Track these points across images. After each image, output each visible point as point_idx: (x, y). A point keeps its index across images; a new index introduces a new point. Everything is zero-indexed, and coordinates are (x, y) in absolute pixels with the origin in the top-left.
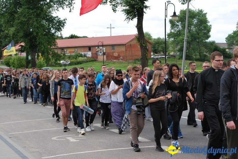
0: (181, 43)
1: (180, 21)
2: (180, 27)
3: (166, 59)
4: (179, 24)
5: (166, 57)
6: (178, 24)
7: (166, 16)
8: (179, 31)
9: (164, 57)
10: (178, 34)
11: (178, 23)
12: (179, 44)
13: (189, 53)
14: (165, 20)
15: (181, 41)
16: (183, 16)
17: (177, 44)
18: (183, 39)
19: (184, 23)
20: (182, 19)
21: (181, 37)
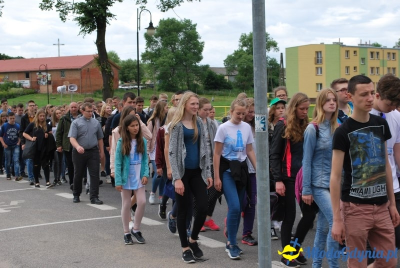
0: (161, 68)
1: (159, 35)
2: (160, 44)
3: (139, 90)
4: (158, 39)
5: (139, 87)
6: (156, 39)
7: (139, 28)
8: (159, 50)
9: (136, 88)
10: (156, 54)
11: (156, 38)
12: (159, 69)
13: (172, 81)
14: (138, 33)
15: (162, 65)
16: (165, 28)
17: (156, 69)
18: (164, 62)
19: (165, 38)
20: (162, 33)
21: (161, 59)
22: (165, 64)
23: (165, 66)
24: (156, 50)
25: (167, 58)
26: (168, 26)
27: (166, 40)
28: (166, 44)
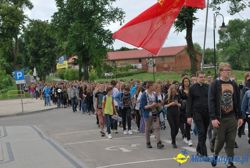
0: (230, 53)
1: (229, 31)
2: (229, 37)
3: (215, 69)
4: (228, 34)
5: (215, 67)
6: (226, 34)
7: (215, 27)
8: (228, 41)
9: (213, 68)
10: (227, 44)
11: (227, 33)
12: (228, 54)
13: (238, 63)
14: (214, 30)
15: (231, 51)
16: (232, 26)
17: (227, 54)
18: (232, 49)
19: (233, 33)
20: (231, 29)
21: (230, 48)
22: (233, 51)
23: (232, 52)
24: (227, 42)
25: (235, 46)
26: (235, 25)
27: (233, 35)
28: (233, 37)
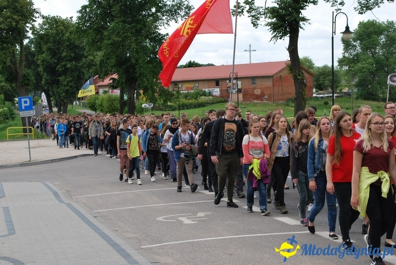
0: (360, 74)
1: (358, 39)
2: (358, 48)
3: (333, 98)
4: (357, 43)
5: (333, 96)
6: (354, 44)
7: (334, 32)
8: (357, 55)
9: (330, 96)
10: (355, 60)
11: (355, 42)
12: (357, 75)
13: (372, 89)
14: (333, 38)
15: (360, 71)
16: (364, 31)
17: (354, 76)
18: (363, 68)
19: (364, 42)
20: (361, 36)
21: (360, 65)
22: (364, 70)
23: (363, 72)
24: (355, 55)
25: (367, 63)
26: (367, 29)
27: (365, 45)
28: (365, 48)
